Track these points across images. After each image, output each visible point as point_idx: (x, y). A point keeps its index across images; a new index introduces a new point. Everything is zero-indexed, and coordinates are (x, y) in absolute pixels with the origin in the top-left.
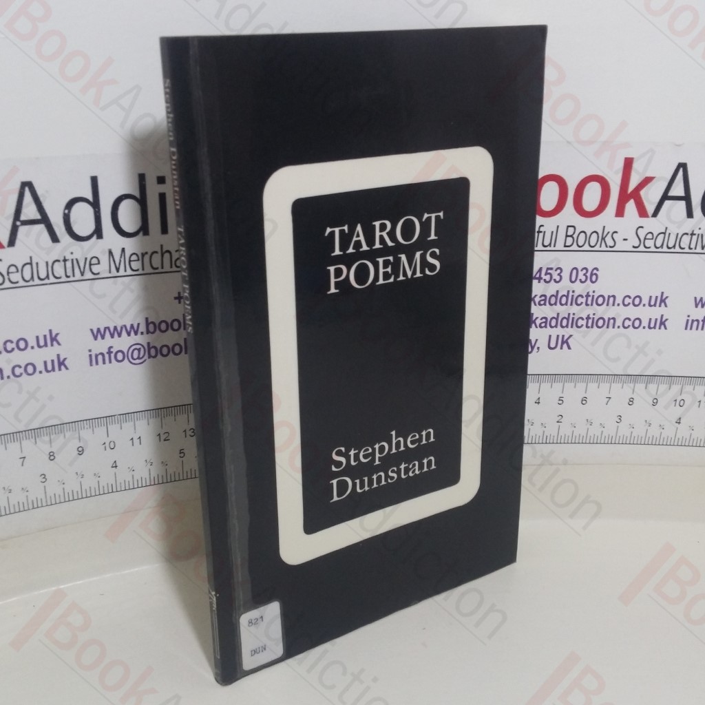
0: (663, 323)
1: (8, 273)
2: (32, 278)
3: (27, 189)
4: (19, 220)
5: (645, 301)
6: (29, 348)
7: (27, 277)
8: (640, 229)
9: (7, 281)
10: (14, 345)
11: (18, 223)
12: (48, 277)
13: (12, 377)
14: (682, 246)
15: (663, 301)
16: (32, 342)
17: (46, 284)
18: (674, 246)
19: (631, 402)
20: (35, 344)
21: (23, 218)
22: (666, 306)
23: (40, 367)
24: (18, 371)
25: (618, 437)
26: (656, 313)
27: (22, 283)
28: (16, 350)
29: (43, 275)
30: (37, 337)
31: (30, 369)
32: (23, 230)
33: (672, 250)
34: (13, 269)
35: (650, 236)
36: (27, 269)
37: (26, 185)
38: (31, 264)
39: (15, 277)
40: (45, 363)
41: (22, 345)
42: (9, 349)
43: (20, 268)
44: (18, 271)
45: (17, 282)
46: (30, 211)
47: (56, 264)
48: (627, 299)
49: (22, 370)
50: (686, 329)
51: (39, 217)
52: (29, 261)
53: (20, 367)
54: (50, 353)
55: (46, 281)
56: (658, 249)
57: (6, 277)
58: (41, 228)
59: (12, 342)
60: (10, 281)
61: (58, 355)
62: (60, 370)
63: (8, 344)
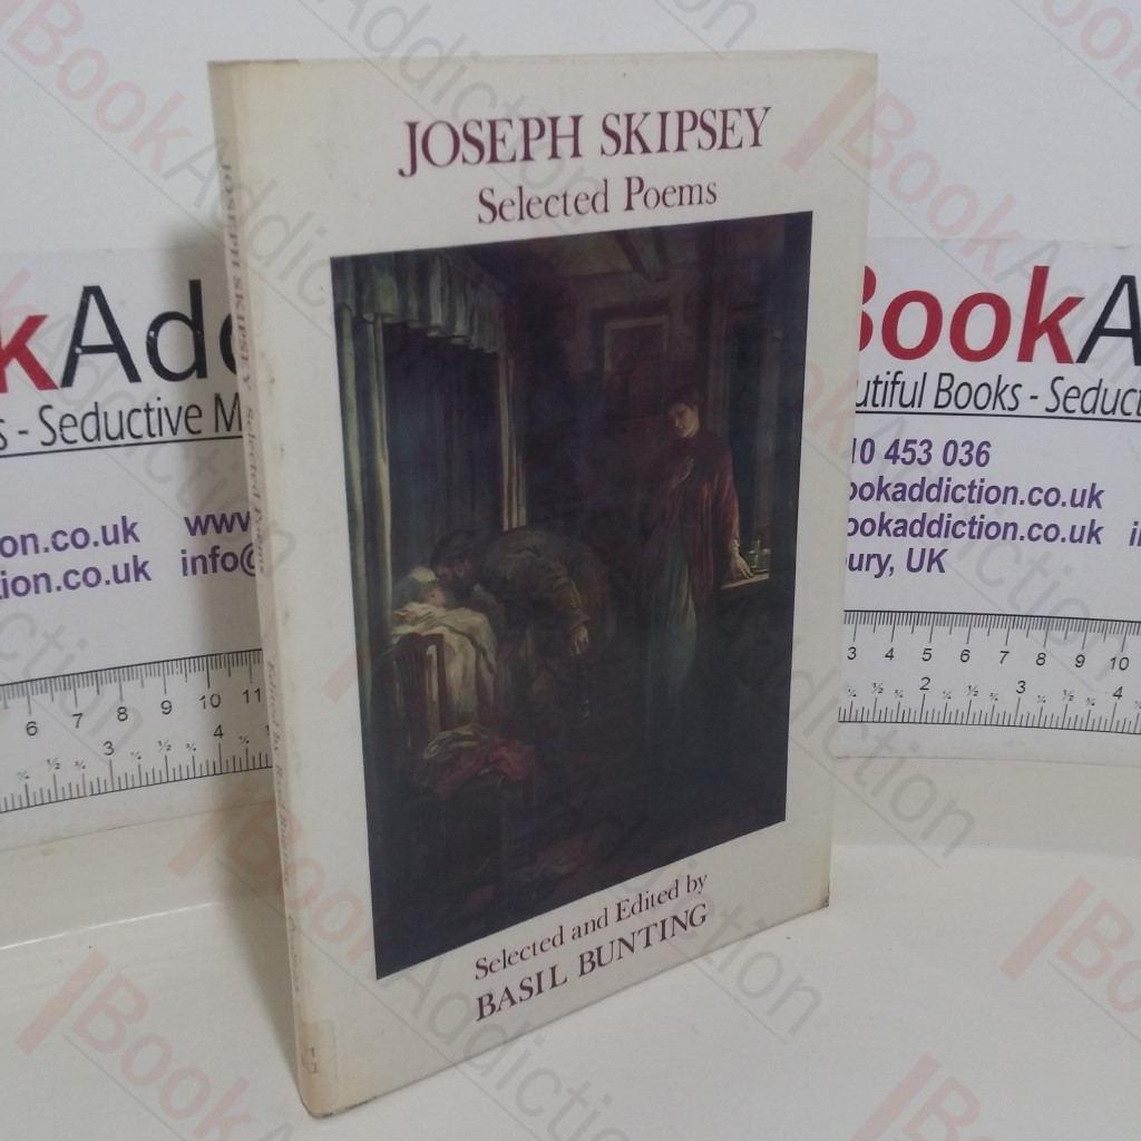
0: (1094, 534)
1: (62, 427)
2: (98, 436)
3: (92, 299)
4: (79, 346)
5: (1066, 497)
6: (91, 544)
7: (91, 433)
8: (1058, 382)
9: (59, 439)
10: (68, 539)
11: (78, 350)
12: (121, 435)
13: (64, 588)
14: (1126, 411)
15: (1095, 497)
16: (96, 535)
17: (119, 446)
18: (1113, 410)
19: (1041, 660)
20: (100, 539)
21: (87, 341)
22: (1099, 506)
23: (107, 574)
24: (73, 579)
25: (1019, 716)
26: (1082, 517)
27: (82, 443)
28: (71, 546)
29: (114, 431)
30: (104, 528)
31: (92, 577)
32: (83, 359)
33: (1110, 416)
34: (68, 421)
35: (1073, 393)
36: (91, 422)
38: (96, 414)
39: (72, 433)
40: (115, 568)
41: (80, 539)
42: (61, 544)
43: (79, 420)
44: (76, 425)
45: (75, 442)
46: (96, 332)
47: (135, 414)
48: (1036, 493)
49: (79, 578)
50: (1132, 544)
51: (107, 340)
52: (93, 410)
53: (76, 573)
54: (122, 554)
55: (119, 442)
56: (1087, 415)
57: (58, 432)
58: (113, 357)
59: (65, 534)
60: (64, 438)
61: (135, 557)
62: (137, 580)
63: (60, 537)
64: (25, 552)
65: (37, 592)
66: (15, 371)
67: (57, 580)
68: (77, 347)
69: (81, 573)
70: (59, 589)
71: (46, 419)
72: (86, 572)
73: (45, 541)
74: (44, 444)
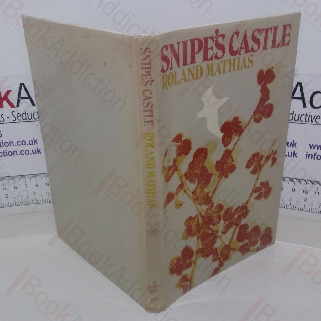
1: (17, 117)
2: (26, 119)
3: (22, 86)
4: (20, 97)
6: (26, 145)
7: (24, 118)
9: (17, 119)
10: (21, 143)
11: (20, 98)
12: (32, 119)
13: (20, 154)
16: (27, 142)
17: (31, 121)
20: (28, 143)
21: (22, 96)
23: (31, 152)
27: (22, 120)
28: (21, 145)
29: (30, 118)
30: (29, 141)
31: (27, 152)
32: (21, 101)
34: (19, 115)
36: (24, 115)
37: (22, 85)
38: (25, 113)
39: (20, 118)
40: (33, 150)
41: (24, 143)
42: (19, 144)
43: (21, 115)
44: (21, 116)
45: (21, 120)
46: (24, 94)
47: (35, 114)
49: (24, 152)
51: (27, 96)
52: (24, 113)
54: (34, 147)
57: (16, 118)
58: (28, 100)
59: (20, 142)
60: (18, 119)
61: (37, 148)
62: (38, 153)
63: (19, 142)
64: (11, 146)
65: (14, 155)
66: (5, 103)
67: (19, 153)
68: (19, 98)
69: (24, 151)
70: (19, 155)
71: (13, 115)
72: (26, 151)
73: (15, 143)
74: (13, 120)
